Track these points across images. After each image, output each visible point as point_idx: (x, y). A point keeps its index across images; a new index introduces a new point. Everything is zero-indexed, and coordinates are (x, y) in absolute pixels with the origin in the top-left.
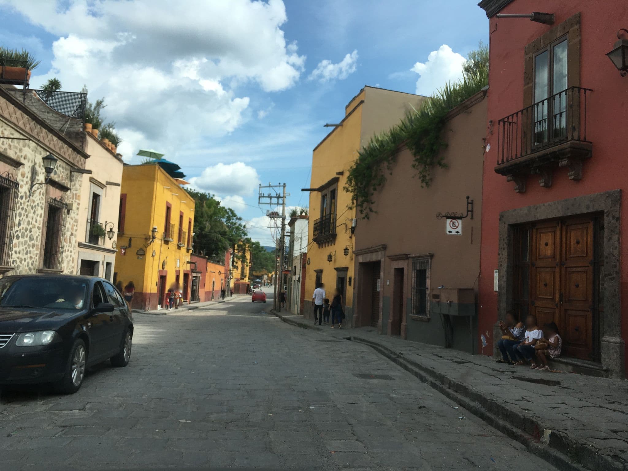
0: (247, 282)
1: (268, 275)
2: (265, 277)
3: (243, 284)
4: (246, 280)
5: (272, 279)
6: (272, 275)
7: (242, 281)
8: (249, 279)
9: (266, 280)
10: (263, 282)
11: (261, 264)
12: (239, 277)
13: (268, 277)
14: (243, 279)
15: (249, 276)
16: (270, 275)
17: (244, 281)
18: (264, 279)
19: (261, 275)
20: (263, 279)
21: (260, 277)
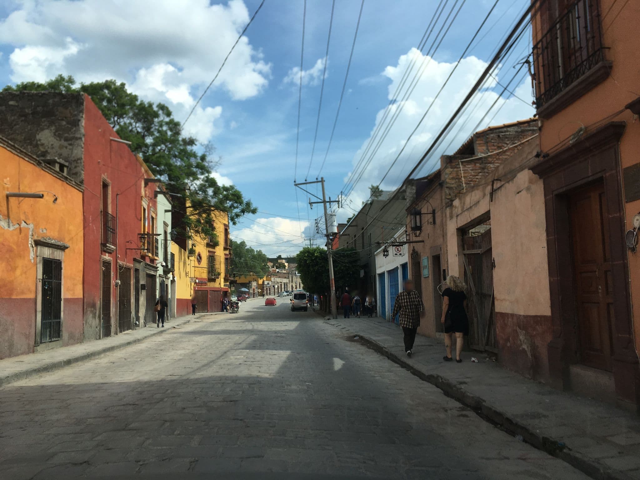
0: (222, 286)
1: (258, 282)
2: (254, 284)
3: (216, 291)
4: (221, 283)
5: (264, 288)
6: (263, 282)
7: (211, 285)
8: (226, 280)
9: (255, 289)
10: (251, 291)
11: (247, 264)
12: (205, 276)
13: (258, 284)
14: (214, 280)
15: (226, 276)
16: (260, 282)
17: (216, 285)
18: (253, 287)
19: (248, 282)
20: (251, 287)
21: (247, 285)
